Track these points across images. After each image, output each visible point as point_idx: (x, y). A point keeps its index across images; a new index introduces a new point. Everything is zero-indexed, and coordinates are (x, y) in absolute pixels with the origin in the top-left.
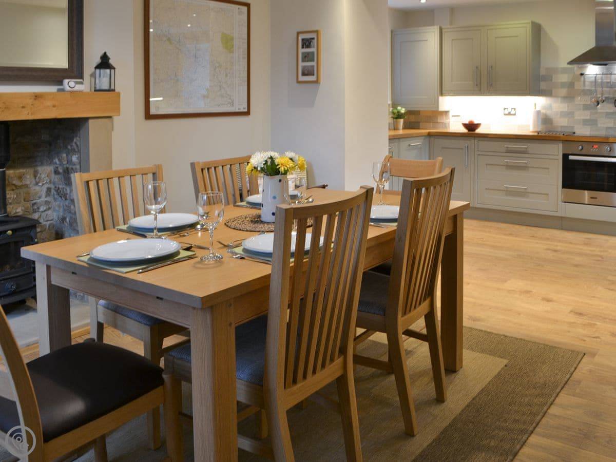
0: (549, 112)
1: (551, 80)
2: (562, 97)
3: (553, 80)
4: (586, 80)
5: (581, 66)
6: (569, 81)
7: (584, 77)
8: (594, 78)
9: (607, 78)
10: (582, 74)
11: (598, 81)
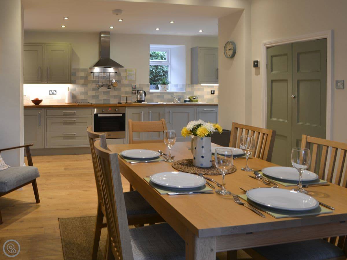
0: (74, 92)
1: (76, 75)
2: (81, 84)
3: (77, 75)
4: (94, 75)
5: (91, 68)
6: (85, 76)
7: (93, 74)
8: (98, 75)
9: (104, 75)
10: (91, 72)
11: (100, 76)
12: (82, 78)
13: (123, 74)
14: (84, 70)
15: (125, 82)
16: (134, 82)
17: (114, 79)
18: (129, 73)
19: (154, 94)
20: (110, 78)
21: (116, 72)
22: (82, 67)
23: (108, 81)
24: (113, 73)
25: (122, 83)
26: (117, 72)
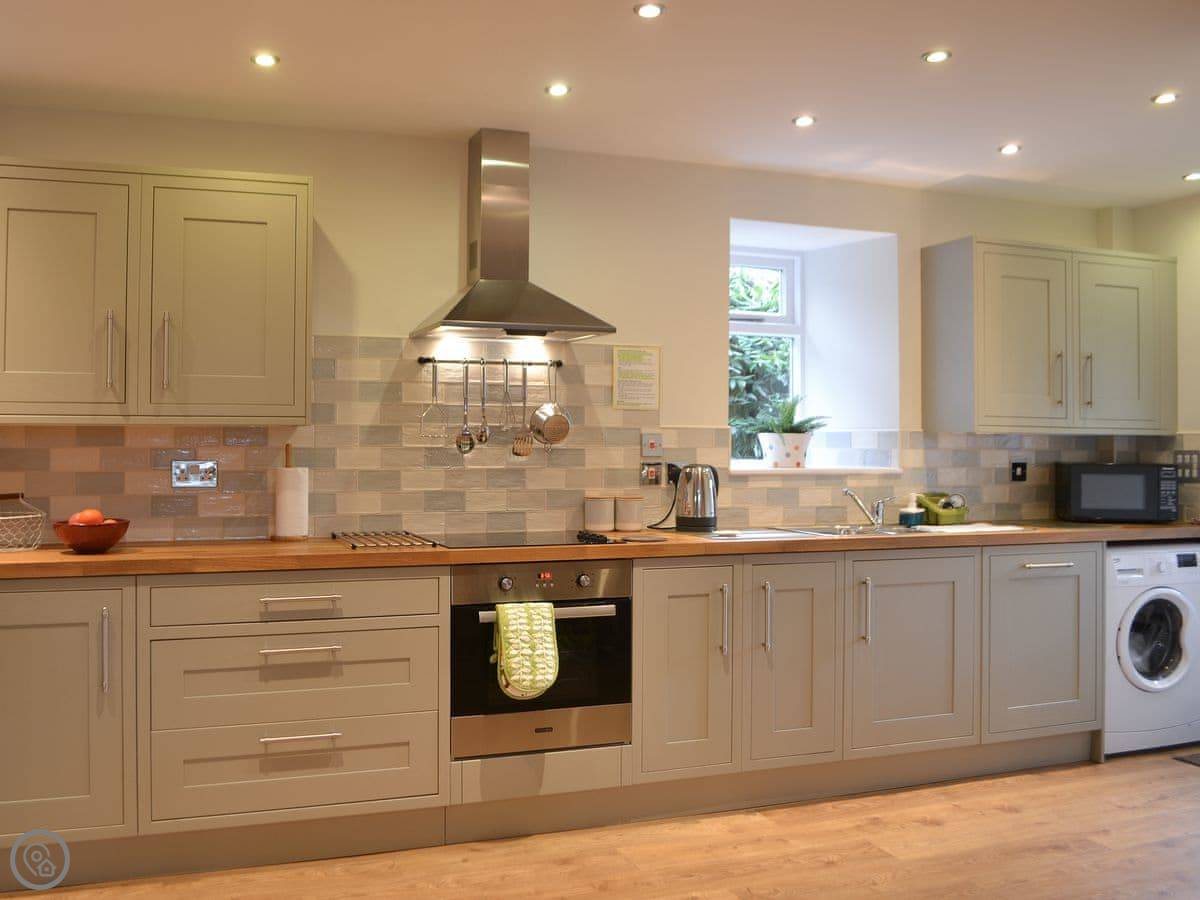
1: (333, 375)
3: (339, 376)
4: (440, 379)
5: (421, 336)
6: (387, 379)
7: (435, 368)
8: (461, 374)
9: (494, 374)
10: (423, 361)
11: (470, 381)
12: (367, 390)
13: (594, 375)
14: (378, 347)
15: (607, 417)
16: (654, 416)
17: (550, 401)
18: (627, 368)
19: (752, 484)
20: (529, 396)
21: (559, 364)
22: (366, 328)
23: (512, 411)
24: (545, 368)
25: (587, 423)
26: (564, 361)
